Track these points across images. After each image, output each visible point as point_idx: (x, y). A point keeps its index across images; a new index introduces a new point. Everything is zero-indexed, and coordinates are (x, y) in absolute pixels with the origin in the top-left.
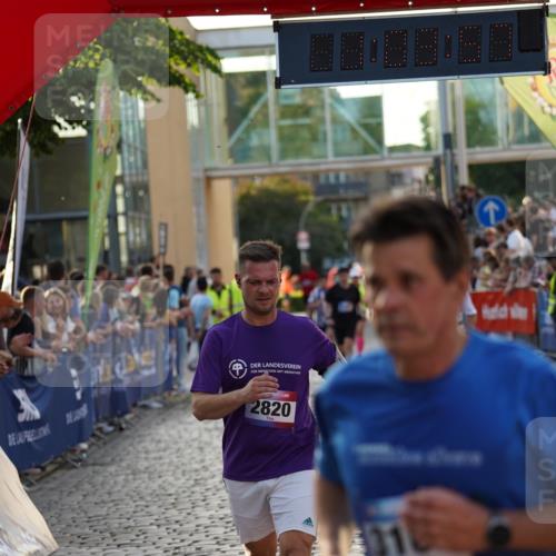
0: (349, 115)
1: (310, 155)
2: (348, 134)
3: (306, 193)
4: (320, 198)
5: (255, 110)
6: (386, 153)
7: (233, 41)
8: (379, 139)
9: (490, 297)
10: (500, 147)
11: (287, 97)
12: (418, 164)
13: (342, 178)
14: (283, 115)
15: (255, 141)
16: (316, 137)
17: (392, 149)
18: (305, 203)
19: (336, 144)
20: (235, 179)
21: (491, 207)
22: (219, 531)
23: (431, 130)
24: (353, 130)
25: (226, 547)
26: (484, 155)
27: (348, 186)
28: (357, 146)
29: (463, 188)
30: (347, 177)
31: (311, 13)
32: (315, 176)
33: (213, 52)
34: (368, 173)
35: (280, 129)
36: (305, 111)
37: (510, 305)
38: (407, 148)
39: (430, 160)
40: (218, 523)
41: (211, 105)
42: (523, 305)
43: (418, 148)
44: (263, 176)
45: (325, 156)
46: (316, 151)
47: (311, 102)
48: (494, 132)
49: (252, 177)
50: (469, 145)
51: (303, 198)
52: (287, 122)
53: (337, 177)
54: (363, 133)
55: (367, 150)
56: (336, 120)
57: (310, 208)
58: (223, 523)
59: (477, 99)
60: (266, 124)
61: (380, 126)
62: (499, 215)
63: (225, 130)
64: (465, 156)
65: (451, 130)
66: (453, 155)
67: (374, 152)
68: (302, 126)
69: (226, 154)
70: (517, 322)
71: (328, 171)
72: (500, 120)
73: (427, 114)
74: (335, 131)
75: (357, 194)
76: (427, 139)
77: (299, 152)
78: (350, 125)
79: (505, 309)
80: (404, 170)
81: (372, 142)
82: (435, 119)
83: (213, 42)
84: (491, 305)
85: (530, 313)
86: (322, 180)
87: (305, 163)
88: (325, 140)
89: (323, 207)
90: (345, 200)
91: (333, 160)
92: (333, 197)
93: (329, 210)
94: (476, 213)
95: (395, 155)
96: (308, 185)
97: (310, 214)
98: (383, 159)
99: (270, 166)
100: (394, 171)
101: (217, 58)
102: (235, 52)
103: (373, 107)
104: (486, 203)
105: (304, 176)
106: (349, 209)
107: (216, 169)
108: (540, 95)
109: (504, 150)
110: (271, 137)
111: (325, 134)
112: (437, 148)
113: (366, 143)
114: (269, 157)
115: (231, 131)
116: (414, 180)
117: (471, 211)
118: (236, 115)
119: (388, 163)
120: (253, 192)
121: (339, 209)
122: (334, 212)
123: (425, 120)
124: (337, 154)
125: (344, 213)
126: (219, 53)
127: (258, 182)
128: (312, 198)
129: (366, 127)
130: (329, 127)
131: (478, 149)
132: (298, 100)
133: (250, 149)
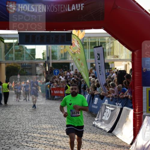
0: (28, 52)
1: (20, 59)
2: (28, 56)
3: (20, 67)
4: (22, 68)
5: (10, 50)
6: (36, 60)
7: (6, 36)
8: (34, 57)
9: (56, 89)
10: (58, 60)
11: (16, 48)
12: (42, 62)
13: (27, 65)
14: (16, 52)
15: (10, 56)
16: (22, 56)
17: (37, 59)
18: (20, 69)
19: (26, 58)
20: (6, 63)
21: (56, 71)
22: (3, 134)
23: (45, 56)
24: (29, 55)
25: (4, 137)
26: (55, 61)
27: (28, 66)
28: (30, 58)
29: (51, 67)
30: (28, 64)
31: (26, 31)
32: (21, 64)
33: (3, 38)
34: (32, 63)
35: (15, 54)
36: (20, 51)
37: (59, 91)
38: (40, 59)
39: (44, 62)
40: (2, 132)
41: (2, 49)
42: (62, 91)
43: (42, 59)
44: (11, 63)
45: (24, 60)
46: (22, 59)
47: (21, 49)
48: (57, 57)
49: (9, 63)
50: (52, 59)
51: (19, 68)
52: (17, 53)
53: (26, 64)
54: (31, 56)
55: (32, 59)
56: (26, 53)
57: (20, 70)
58: (3, 132)
59: (54, 50)
60: (12, 53)
61: (35, 54)
62: (58, 73)
63: (4, 54)
64: (51, 61)
65: (49, 56)
66: (49, 61)
67: (33, 59)
68: (19, 54)
69: (4, 58)
70: (61, 94)
71: (24, 63)
72: (58, 55)
73: (44, 53)
74: (26, 55)
75: (30, 68)
76: (44, 57)
77: (18, 59)
78: (29, 54)
79: (58, 91)
80: (39, 63)
81: (33, 58)
82: (45, 54)
83: (3, 36)
84: (56, 91)
85: (63, 92)
86: (23, 65)
87: (20, 61)
88: (24, 57)
89: (23, 70)
90: (27, 69)
91: (25, 61)
92: (25, 68)
93: (24, 70)
94: (53, 72)
95: (37, 60)
96: (20, 65)
97: (20, 71)
98: (35, 61)
99: (13, 61)
100: (37, 63)
101: (4, 40)
102: (7, 39)
103: (33, 51)
104: (55, 70)
105: (19, 63)
106: (28, 71)
107: (2, 61)
108: (71, 49)
109: (58, 61)
110: (14, 56)
111: (24, 55)
112: (46, 59)
113: (31, 58)
114: (13, 60)
115: (5, 54)
116: (41, 65)
117: (52, 72)
118: (6, 51)
119: (36, 62)
120: (9, 66)
121: (26, 71)
122: (25, 71)
123: (43, 54)
124: (26, 60)
125: (27, 71)
126: (4, 39)
127: (10, 64)
128: (21, 68)
129: (32, 55)
130: (25, 54)
131: (54, 60)
132: (19, 49)
133: (9, 58)
